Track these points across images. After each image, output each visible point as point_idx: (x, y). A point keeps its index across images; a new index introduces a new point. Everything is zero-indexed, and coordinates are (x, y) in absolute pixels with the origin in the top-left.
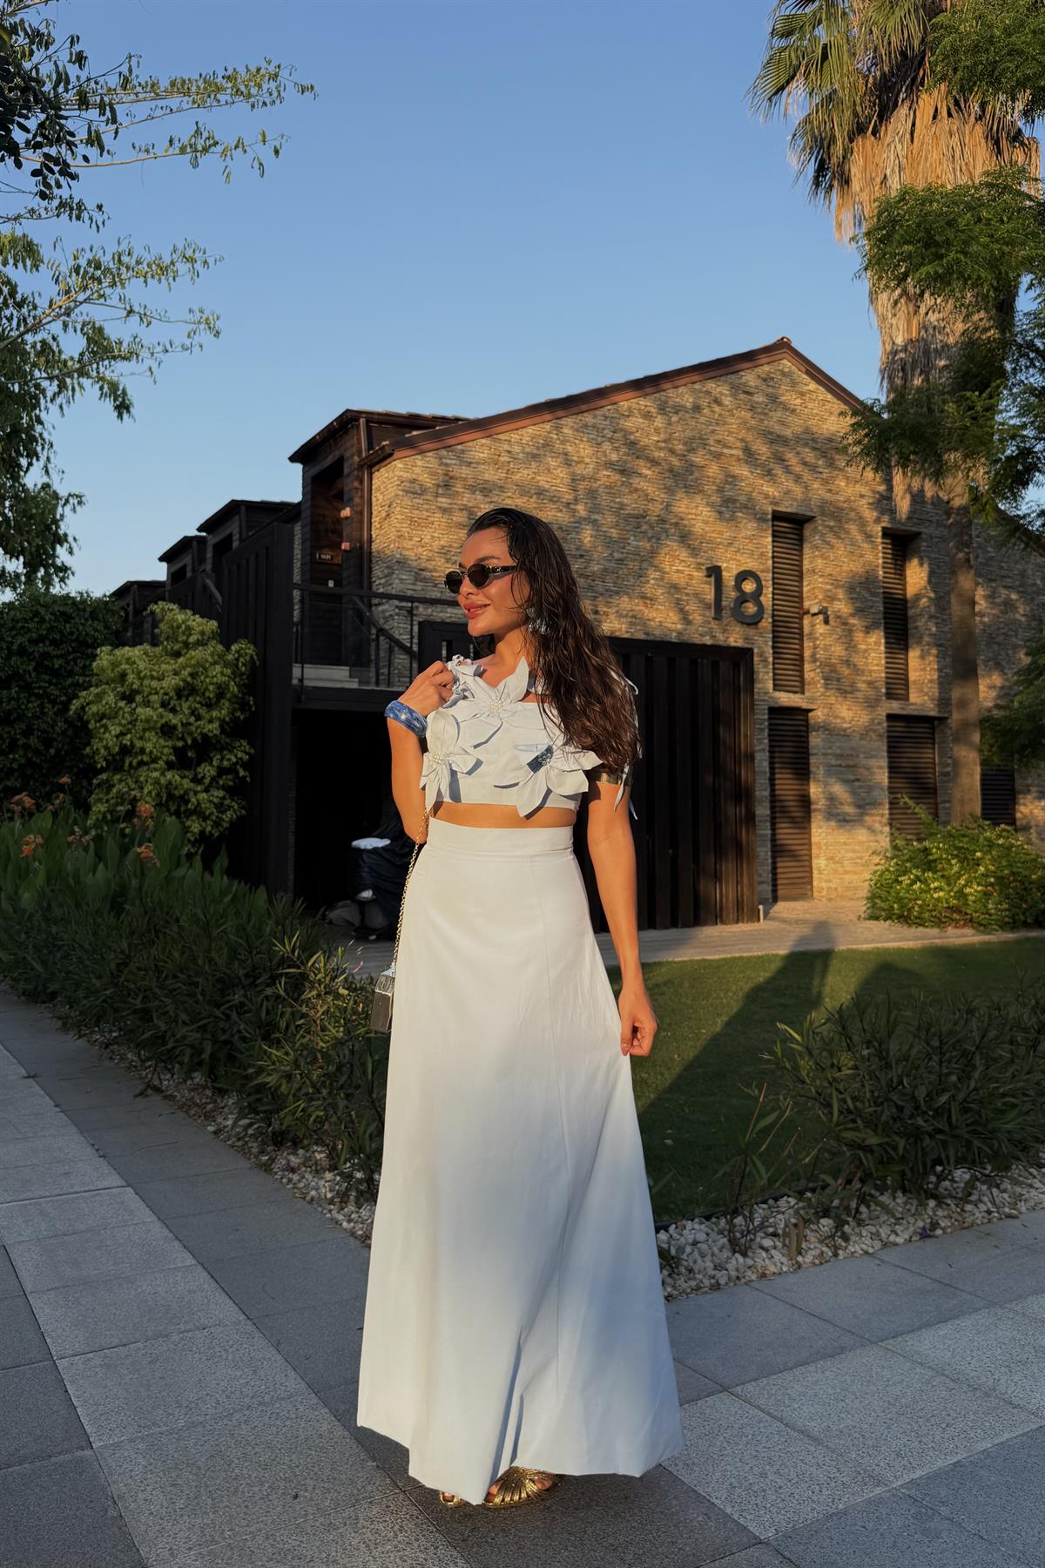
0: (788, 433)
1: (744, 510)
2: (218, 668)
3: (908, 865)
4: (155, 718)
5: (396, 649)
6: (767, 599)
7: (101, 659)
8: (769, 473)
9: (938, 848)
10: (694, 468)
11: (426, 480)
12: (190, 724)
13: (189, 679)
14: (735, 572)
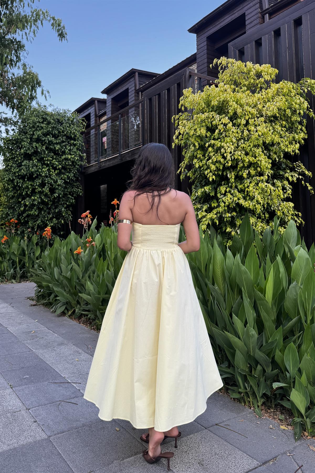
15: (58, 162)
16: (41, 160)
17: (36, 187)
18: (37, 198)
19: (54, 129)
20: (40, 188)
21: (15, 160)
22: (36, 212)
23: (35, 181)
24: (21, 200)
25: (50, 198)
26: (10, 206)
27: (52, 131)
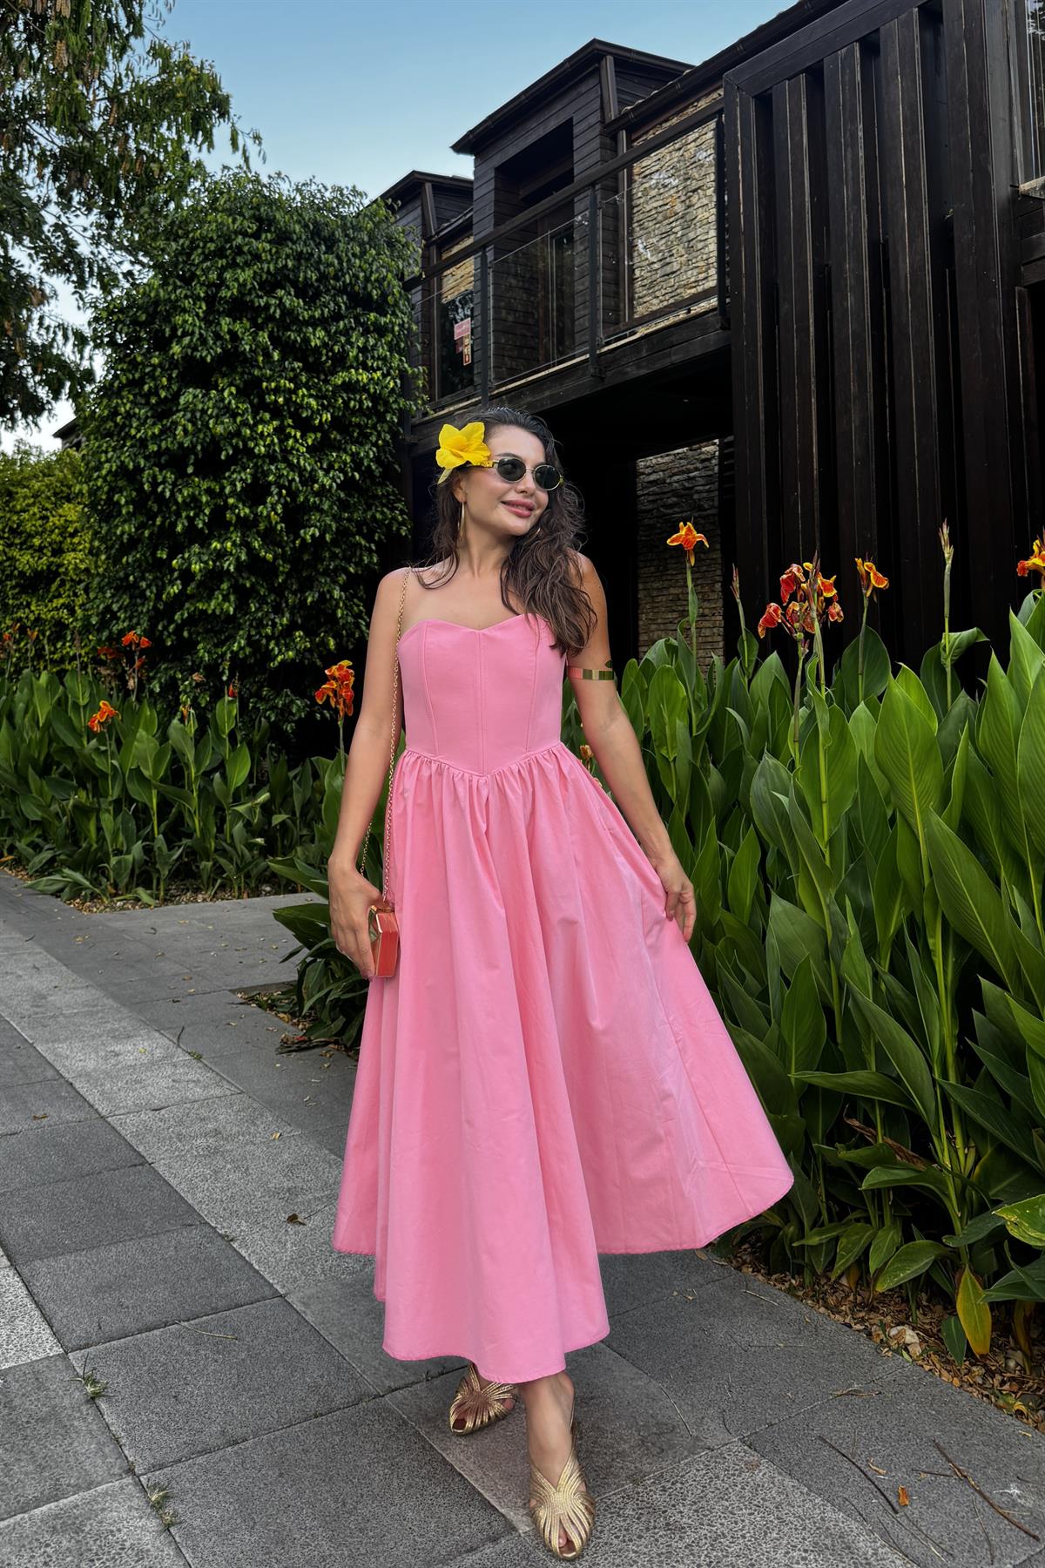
15: (316, 397)
16: (250, 390)
17: (231, 501)
18: (234, 544)
19: (303, 261)
20: (244, 505)
21: (146, 387)
22: (226, 605)
23: (227, 474)
24: (165, 557)
25: (283, 548)
26: (120, 579)
27: (296, 268)
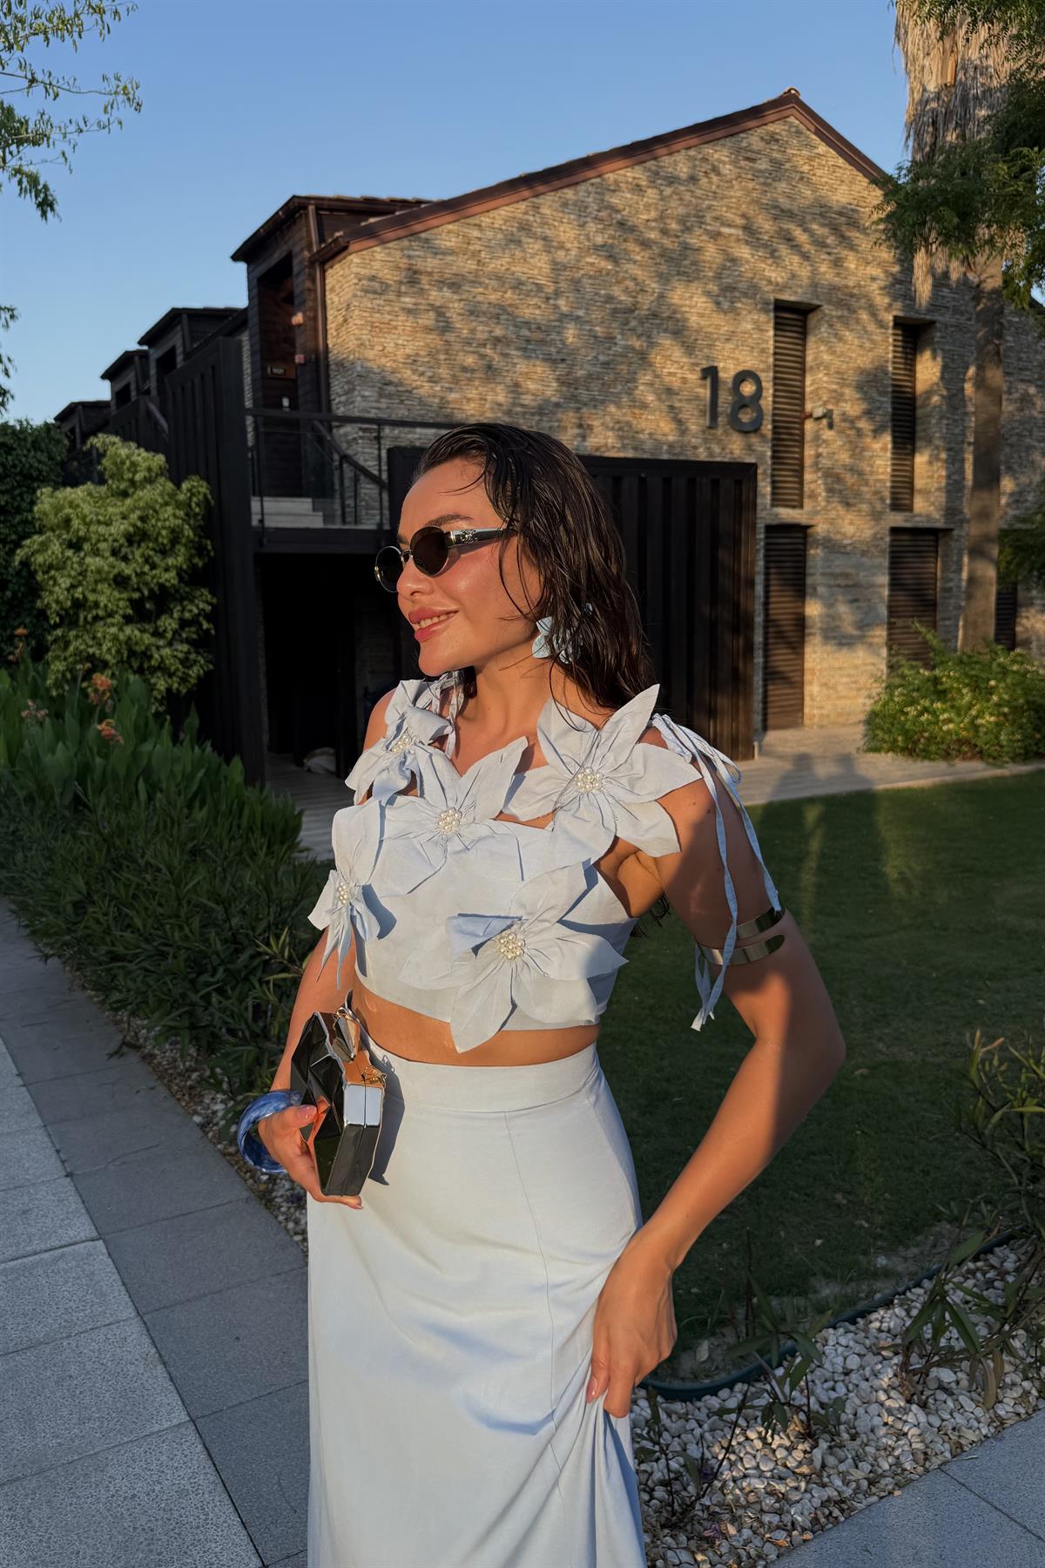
0: (795, 208)
1: (744, 300)
2: (170, 509)
3: (915, 694)
4: (106, 568)
5: (362, 478)
6: (767, 401)
7: (42, 503)
8: (773, 253)
9: (949, 676)
10: (689, 252)
11: (389, 276)
12: (144, 573)
13: (139, 524)
14: (732, 373)
